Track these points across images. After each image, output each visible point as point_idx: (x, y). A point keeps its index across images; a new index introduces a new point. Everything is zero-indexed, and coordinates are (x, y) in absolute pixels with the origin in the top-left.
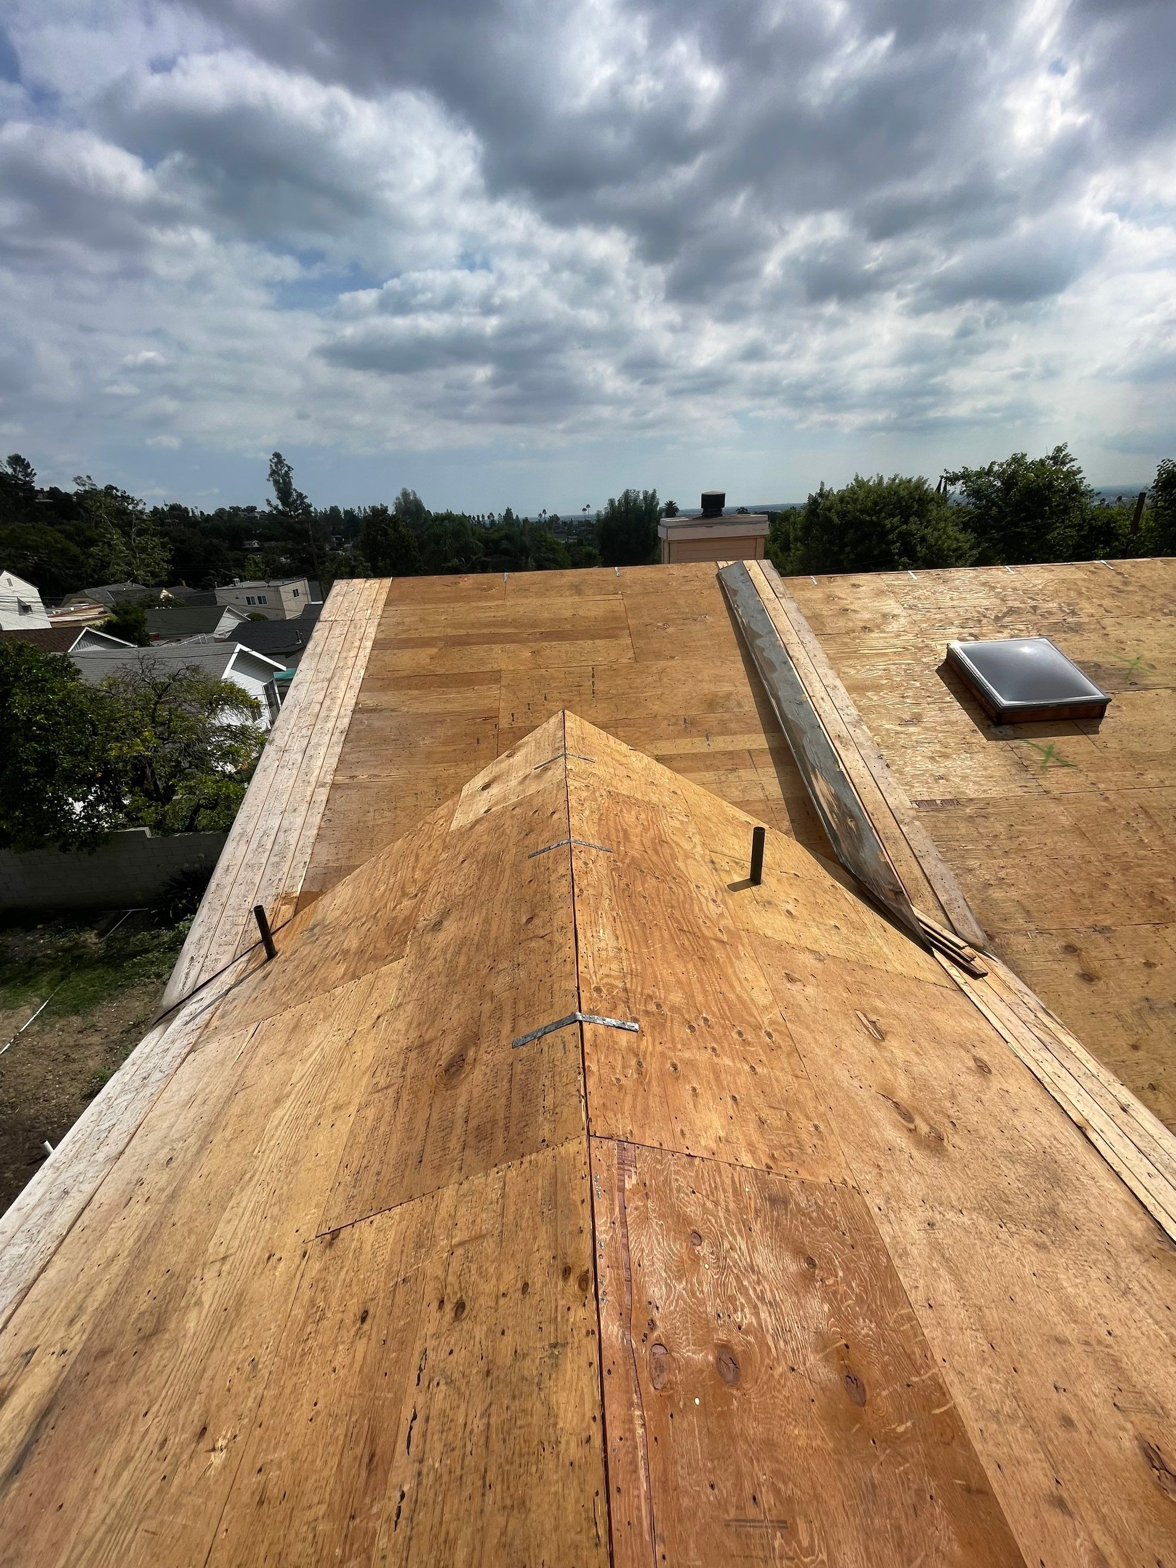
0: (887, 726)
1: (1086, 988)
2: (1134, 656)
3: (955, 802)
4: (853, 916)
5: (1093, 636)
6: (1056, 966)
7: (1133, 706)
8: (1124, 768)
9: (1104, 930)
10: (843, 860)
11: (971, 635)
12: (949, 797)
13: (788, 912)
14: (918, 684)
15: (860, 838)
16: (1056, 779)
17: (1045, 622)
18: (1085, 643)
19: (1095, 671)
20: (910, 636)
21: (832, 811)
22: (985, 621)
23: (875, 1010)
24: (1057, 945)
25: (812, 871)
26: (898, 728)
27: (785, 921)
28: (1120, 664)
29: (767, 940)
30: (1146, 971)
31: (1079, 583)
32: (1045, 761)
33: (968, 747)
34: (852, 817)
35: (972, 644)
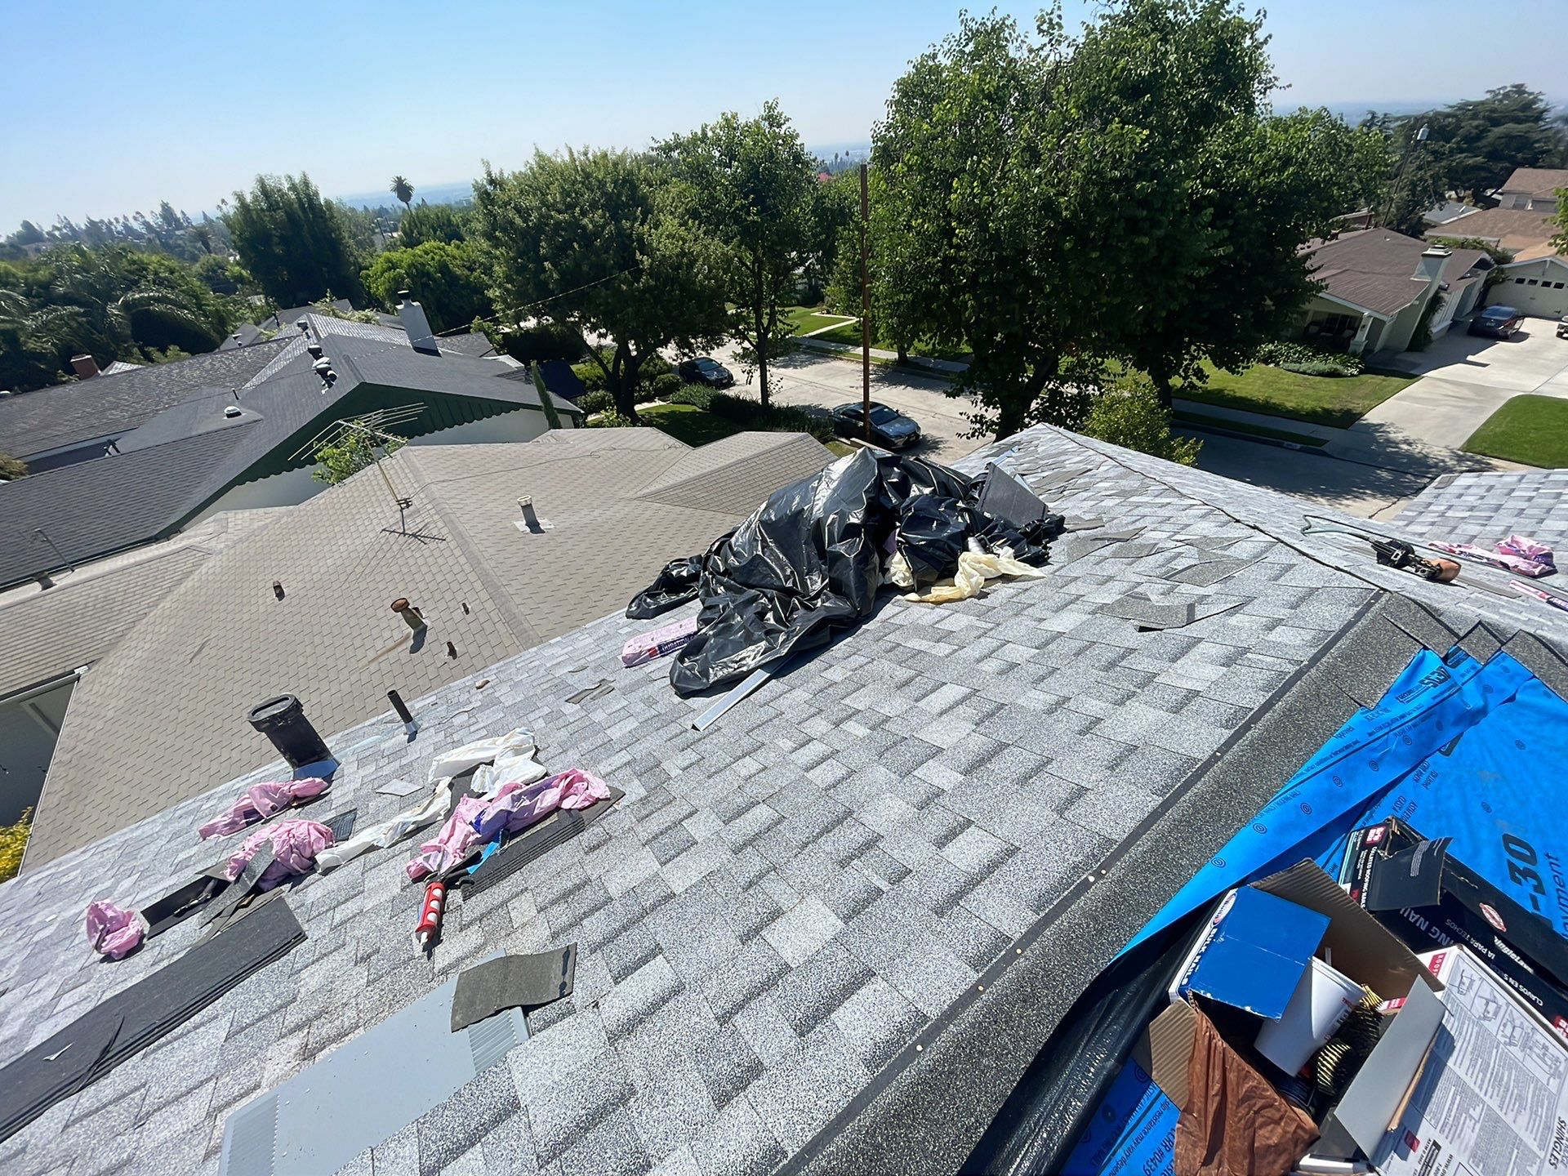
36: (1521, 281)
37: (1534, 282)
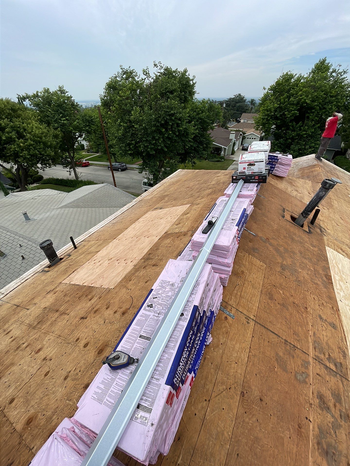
36: (248, 138)
37: (250, 138)
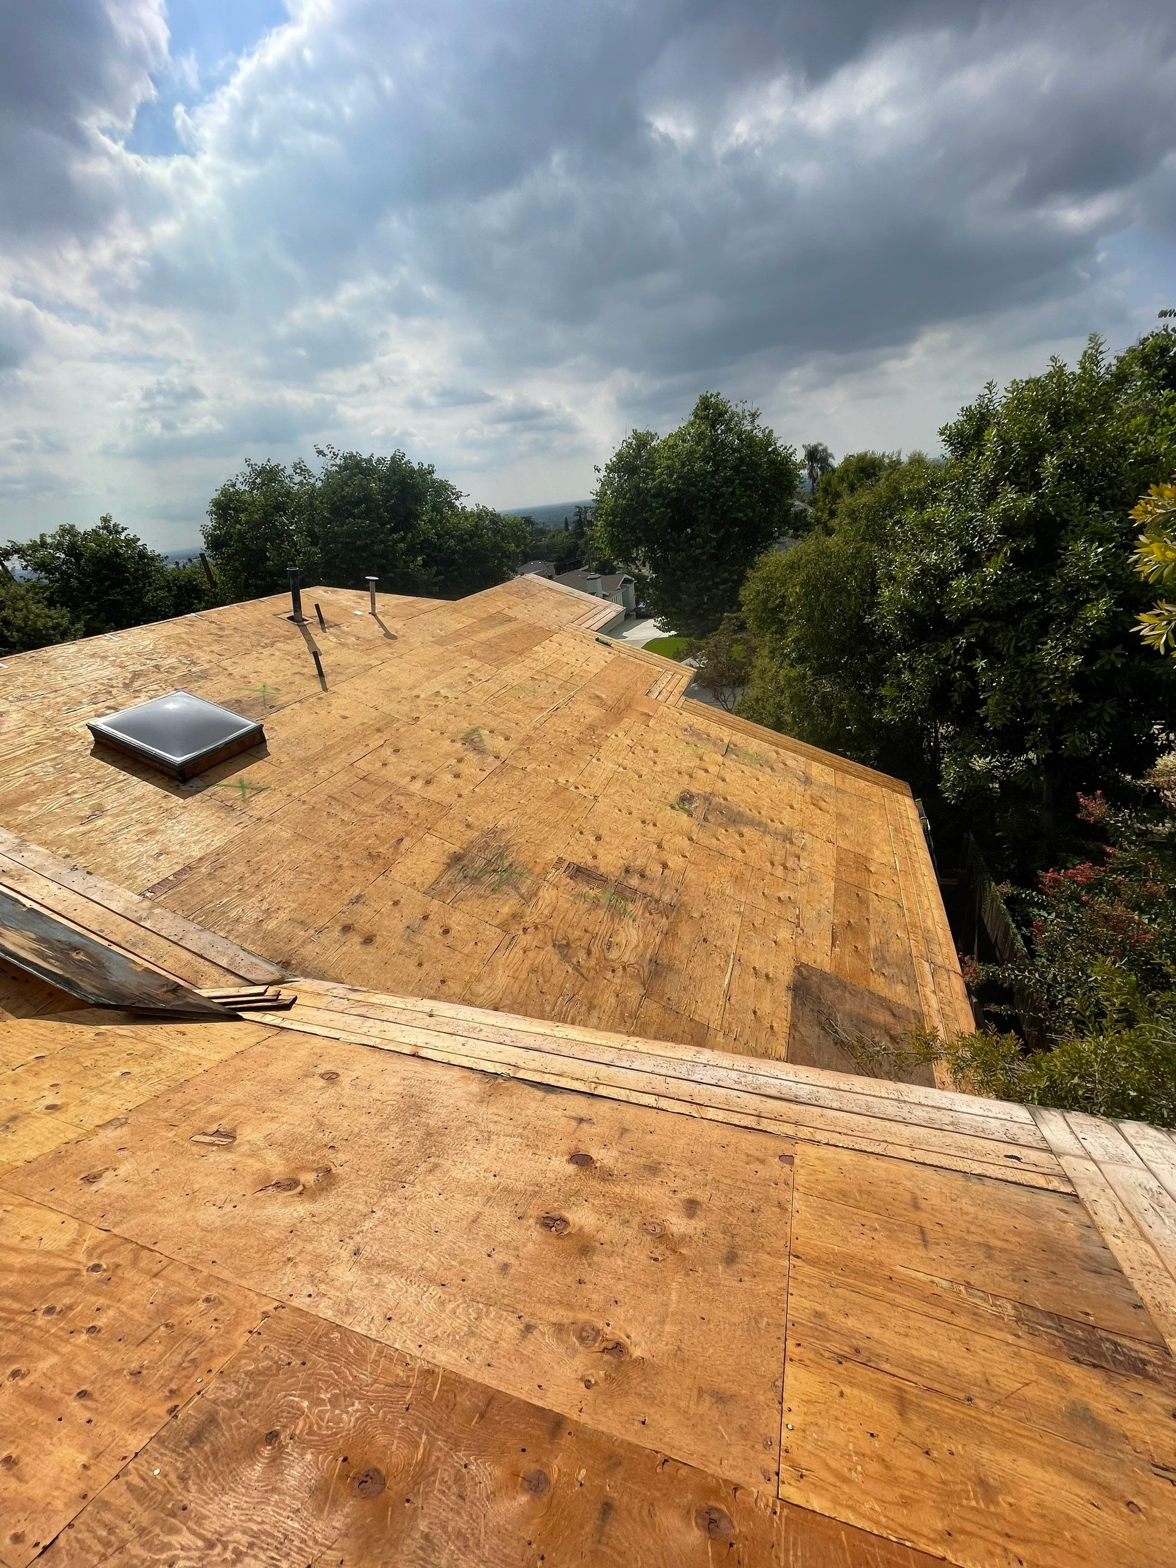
0: (68, 832)
1: (371, 949)
2: (261, 686)
3: (188, 868)
4: (141, 1047)
5: (222, 678)
6: (344, 949)
7: (282, 724)
8: (303, 774)
9: (357, 900)
10: (92, 999)
11: (109, 708)
12: (178, 868)
13: (48, 1108)
14: (79, 776)
15: (100, 965)
16: (261, 804)
17: (174, 677)
18: (218, 686)
19: (238, 706)
20: (37, 730)
21: (45, 958)
22: (114, 691)
23: (213, 1119)
24: (336, 933)
25: (60, 1038)
26: (82, 828)
27: (51, 1121)
28: (254, 695)
29: (34, 1164)
30: (396, 909)
31: (184, 636)
32: (244, 795)
33: (169, 813)
34: (76, 949)
35: (113, 717)
